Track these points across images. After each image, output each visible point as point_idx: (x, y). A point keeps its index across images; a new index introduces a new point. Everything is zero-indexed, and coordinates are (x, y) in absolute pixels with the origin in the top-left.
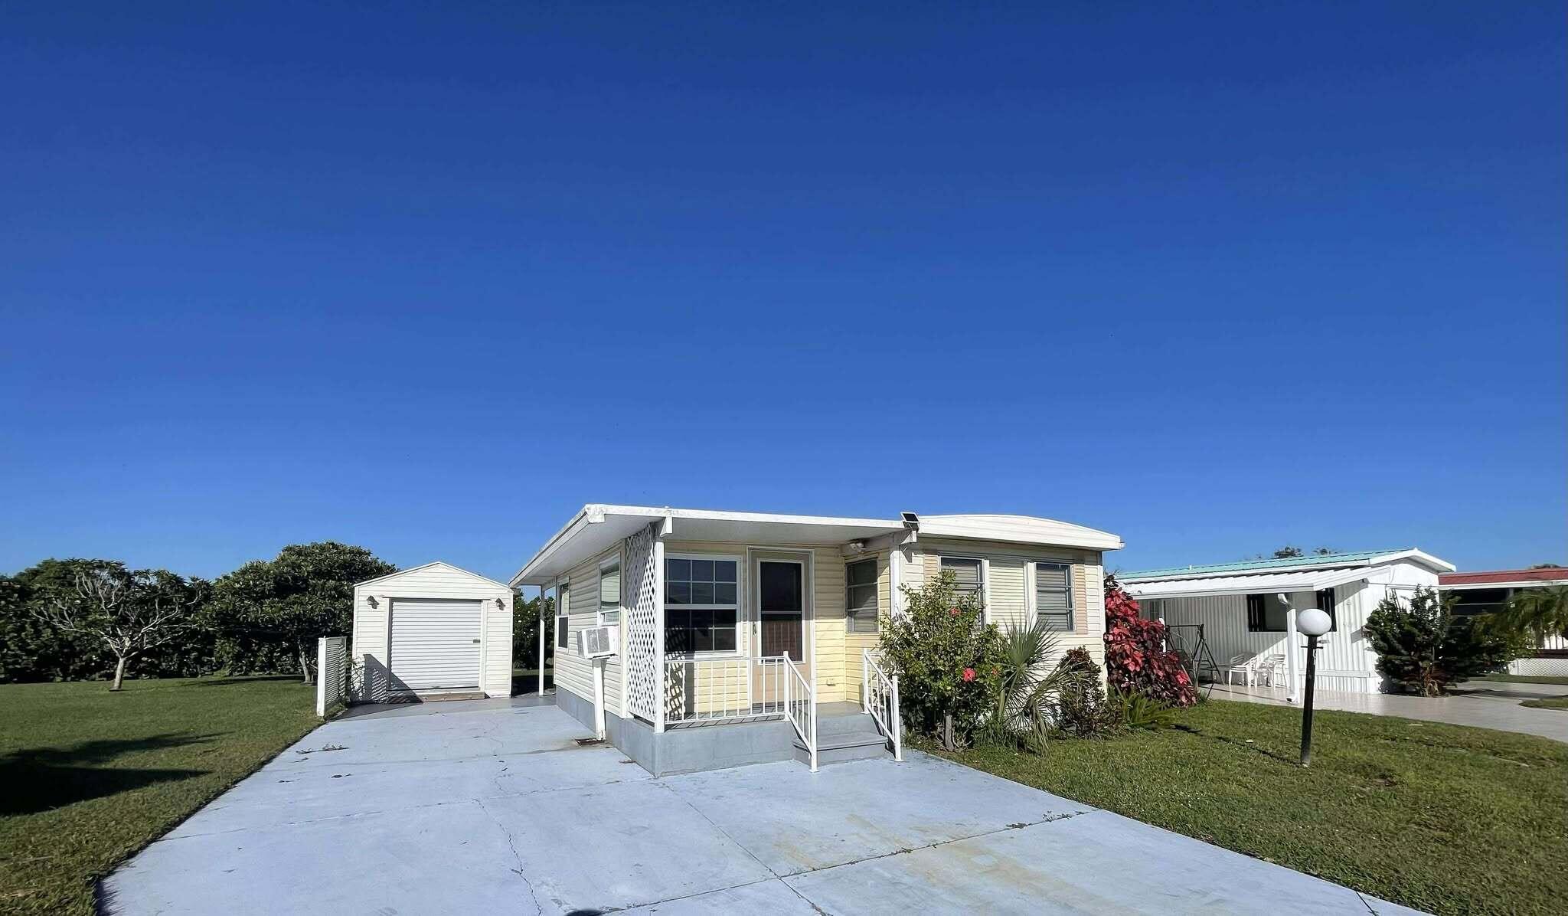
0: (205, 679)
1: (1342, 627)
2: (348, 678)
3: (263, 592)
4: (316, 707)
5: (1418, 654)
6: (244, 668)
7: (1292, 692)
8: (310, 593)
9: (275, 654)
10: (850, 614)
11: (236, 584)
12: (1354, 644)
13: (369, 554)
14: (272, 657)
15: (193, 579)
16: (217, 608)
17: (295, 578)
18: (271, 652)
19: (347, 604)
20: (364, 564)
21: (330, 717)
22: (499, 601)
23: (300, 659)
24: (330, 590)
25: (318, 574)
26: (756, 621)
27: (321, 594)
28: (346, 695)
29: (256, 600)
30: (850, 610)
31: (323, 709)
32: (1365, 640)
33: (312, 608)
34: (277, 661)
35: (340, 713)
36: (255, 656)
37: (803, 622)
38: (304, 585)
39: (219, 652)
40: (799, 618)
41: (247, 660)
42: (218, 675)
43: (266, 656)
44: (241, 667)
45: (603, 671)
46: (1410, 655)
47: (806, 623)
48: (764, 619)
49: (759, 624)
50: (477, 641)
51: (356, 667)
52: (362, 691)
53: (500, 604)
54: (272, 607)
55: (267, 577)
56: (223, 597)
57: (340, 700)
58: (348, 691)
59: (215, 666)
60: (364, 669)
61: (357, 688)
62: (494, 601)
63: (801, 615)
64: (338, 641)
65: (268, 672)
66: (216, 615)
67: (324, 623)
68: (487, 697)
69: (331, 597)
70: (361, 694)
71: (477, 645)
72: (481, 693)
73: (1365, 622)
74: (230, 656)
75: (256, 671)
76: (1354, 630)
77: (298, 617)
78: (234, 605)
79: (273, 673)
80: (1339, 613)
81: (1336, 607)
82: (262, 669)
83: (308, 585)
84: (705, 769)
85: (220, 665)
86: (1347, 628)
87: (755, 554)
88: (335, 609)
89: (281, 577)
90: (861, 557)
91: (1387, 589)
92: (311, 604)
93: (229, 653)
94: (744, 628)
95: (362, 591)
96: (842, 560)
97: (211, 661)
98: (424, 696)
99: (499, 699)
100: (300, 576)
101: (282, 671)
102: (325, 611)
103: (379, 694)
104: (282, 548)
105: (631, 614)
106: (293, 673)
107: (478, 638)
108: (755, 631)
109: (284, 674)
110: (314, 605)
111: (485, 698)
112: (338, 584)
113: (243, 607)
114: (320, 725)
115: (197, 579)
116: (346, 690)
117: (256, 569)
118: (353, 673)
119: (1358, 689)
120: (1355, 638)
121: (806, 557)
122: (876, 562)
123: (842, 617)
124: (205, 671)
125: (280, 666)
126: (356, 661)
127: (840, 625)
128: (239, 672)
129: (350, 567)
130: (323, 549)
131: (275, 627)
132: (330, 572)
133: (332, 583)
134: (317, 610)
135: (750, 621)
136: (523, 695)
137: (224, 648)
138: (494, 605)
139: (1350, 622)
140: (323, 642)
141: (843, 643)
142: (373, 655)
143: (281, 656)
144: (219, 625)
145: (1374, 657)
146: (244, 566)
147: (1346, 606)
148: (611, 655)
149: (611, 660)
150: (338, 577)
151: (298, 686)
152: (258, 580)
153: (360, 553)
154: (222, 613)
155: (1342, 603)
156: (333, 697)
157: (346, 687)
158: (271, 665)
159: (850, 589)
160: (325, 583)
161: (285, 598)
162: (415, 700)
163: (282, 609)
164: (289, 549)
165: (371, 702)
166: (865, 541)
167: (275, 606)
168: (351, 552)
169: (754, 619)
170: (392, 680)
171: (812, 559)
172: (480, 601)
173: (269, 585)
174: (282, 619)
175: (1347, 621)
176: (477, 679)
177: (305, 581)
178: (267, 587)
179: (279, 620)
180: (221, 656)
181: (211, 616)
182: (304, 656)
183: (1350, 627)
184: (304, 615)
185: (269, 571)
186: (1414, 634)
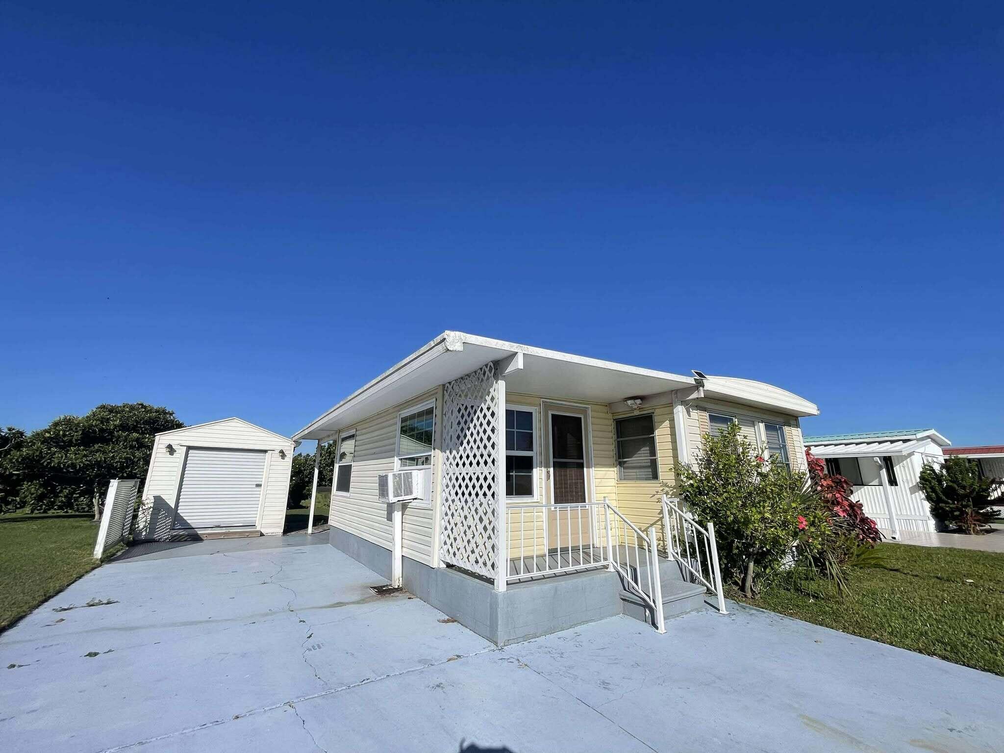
0: (8, 516)
1: (901, 482)
2: (135, 517)
3: (71, 441)
4: (94, 548)
5: (960, 503)
6: (44, 506)
7: (894, 532)
8: (113, 443)
9: (74, 496)
10: (621, 464)
11: (47, 434)
12: (913, 495)
13: (171, 414)
14: (70, 499)
15: (10, 430)
16: (25, 454)
17: (102, 431)
18: (72, 493)
19: (146, 453)
20: (167, 421)
21: (109, 557)
22: (282, 452)
23: (94, 500)
24: (133, 441)
25: (123, 427)
26: (550, 467)
27: (123, 444)
28: (130, 534)
29: (62, 448)
30: (621, 460)
31: (101, 550)
32: (921, 492)
33: (114, 455)
34: (75, 501)
35: (119, 554)
36: (57, 496)
37: (585, 469)
38: (110, 437)
39: (24, 493)
40: (581, 466)
41: (48, 499)
42: (19, 513)
43: (65, 497)
44: (41, 506)
45: (403, 515)
46: (954, 504)
47: (587, 471)
48: (555, 465)
49: (551, 470)
50: (259, 486)
51: (144, 507)
52: (146, 530)
53: (283, 454)
54: (76, 454)
55: (76, 429)
56: (34, 444)
57: (122, 539)
58: (132, 530)
59: (19, 504)
60: (151, 509)
61: (141, 527)
62: (277, 452)
63: (583, 464)
64: (131, 483)
65: (65, 510)
66: (21, 460)
67: (122, 468)
68: (262, 535)
69: (132, 447)
70: (144, 533)
71: (258, 489)
72: (257, 532)
73: (918, 480)
74: (33, 496)
75: (55, 509)
76: (911, 486)
77: (98, 464)
78: (41, 452)
79: (70, 511)
80: (897, 473)
81: (895, 468)
82: (60, 508)
83: (113, 436)
84: (545, 633)
85: (23, 504)
86: (906, 484)
87: (547, 406)
88: (135, 457)
89: (89, 429)
90: (637, 413)
91: (923, 456)
92: (113, 452)
93: (32, 494)
94: (540, 474)
95: (162, 440)
96: (610, 416)
97: (16, 500)
98: (204, 534)
99: (272, 536)
100: (107, 429)
101: (78, 510)
102: (125, 458)
103: (163, 532)
104: (96, 407)
105: (451, 457)
106: (88, 512)
107: (260, 483)
108: (548, 477)
109: (80, 512)
110: (117, 453)
111: (261, 536)
112: (141, 436)
113: (49, 453)
114: (93, 569)
115: (14, 429)
116: (131, 529)
117: (68, 422)
118: (140, 513)
119: (921, 529)
120: (913, 490)
121: (584, 411)
122: (651, 417)
123: (614, 466)
124: (10, 509)
125: (77, 505)
126: (146, 502)
127: (612, 473)
128: (38, 510)
129: (154, 423)
130: (132, 408)
131: (77, 472)
132: (136, 426)
133: (135, 435)
134: (118, 458)
135: (544, 467)
136: (292, 533)
137: (29, 489)
138: (277, 454)
139: (907, 480)
140: (114, 484)
141: (614, 490)
142: (162, 496)
143: (80, 497)
144: (24, 469)
145: (927, 505)
146: (58, 419)
147: (902, 468)
148: (414, 499)
149: (414, 504)
150: (142, 431)
151: (88, 523)
152: (68, 431)
153: (164, 412)
154: (28, 458)
155: (898, 466)
156: (116, 536)
157: (131, 527)
158: (69, 505)
159: (618, 442)
160: (128, 435)
161: (90, 447)
162: (195, 538)
163: (85, 456)
164: (103, 407)
165: (153, 541)
166: (642, 398)
167: (79, 454)
168: (157, 411)
169: (547, 466)
170: (177, 518)
171: (589, 414)
172: (265, 451)
173: (77, 435)
174: (84, 464)
175: (905, 478)
176: (255, 519)
177: (111, 433)
178: (75, 437)
179: (80, 465)
180: (25, 497)
181: (17, 460)
182: (97, 498)
183: (908, 483)
184: (105, 461)
185: (79, 423)
186: (955, 488)
